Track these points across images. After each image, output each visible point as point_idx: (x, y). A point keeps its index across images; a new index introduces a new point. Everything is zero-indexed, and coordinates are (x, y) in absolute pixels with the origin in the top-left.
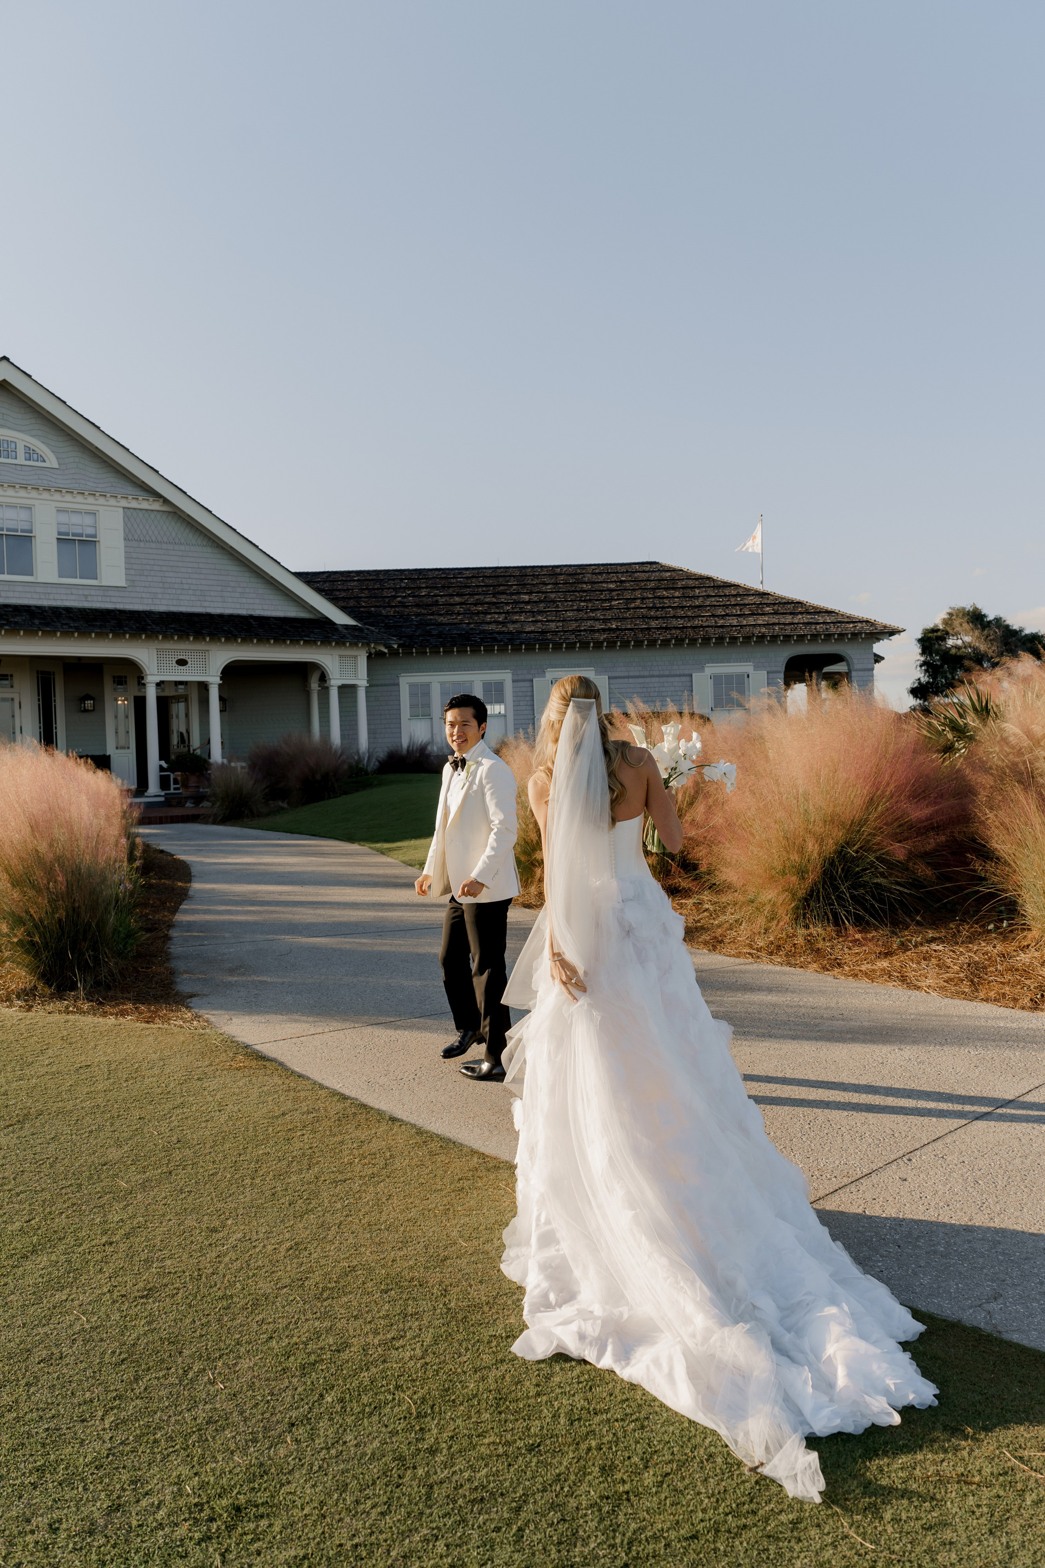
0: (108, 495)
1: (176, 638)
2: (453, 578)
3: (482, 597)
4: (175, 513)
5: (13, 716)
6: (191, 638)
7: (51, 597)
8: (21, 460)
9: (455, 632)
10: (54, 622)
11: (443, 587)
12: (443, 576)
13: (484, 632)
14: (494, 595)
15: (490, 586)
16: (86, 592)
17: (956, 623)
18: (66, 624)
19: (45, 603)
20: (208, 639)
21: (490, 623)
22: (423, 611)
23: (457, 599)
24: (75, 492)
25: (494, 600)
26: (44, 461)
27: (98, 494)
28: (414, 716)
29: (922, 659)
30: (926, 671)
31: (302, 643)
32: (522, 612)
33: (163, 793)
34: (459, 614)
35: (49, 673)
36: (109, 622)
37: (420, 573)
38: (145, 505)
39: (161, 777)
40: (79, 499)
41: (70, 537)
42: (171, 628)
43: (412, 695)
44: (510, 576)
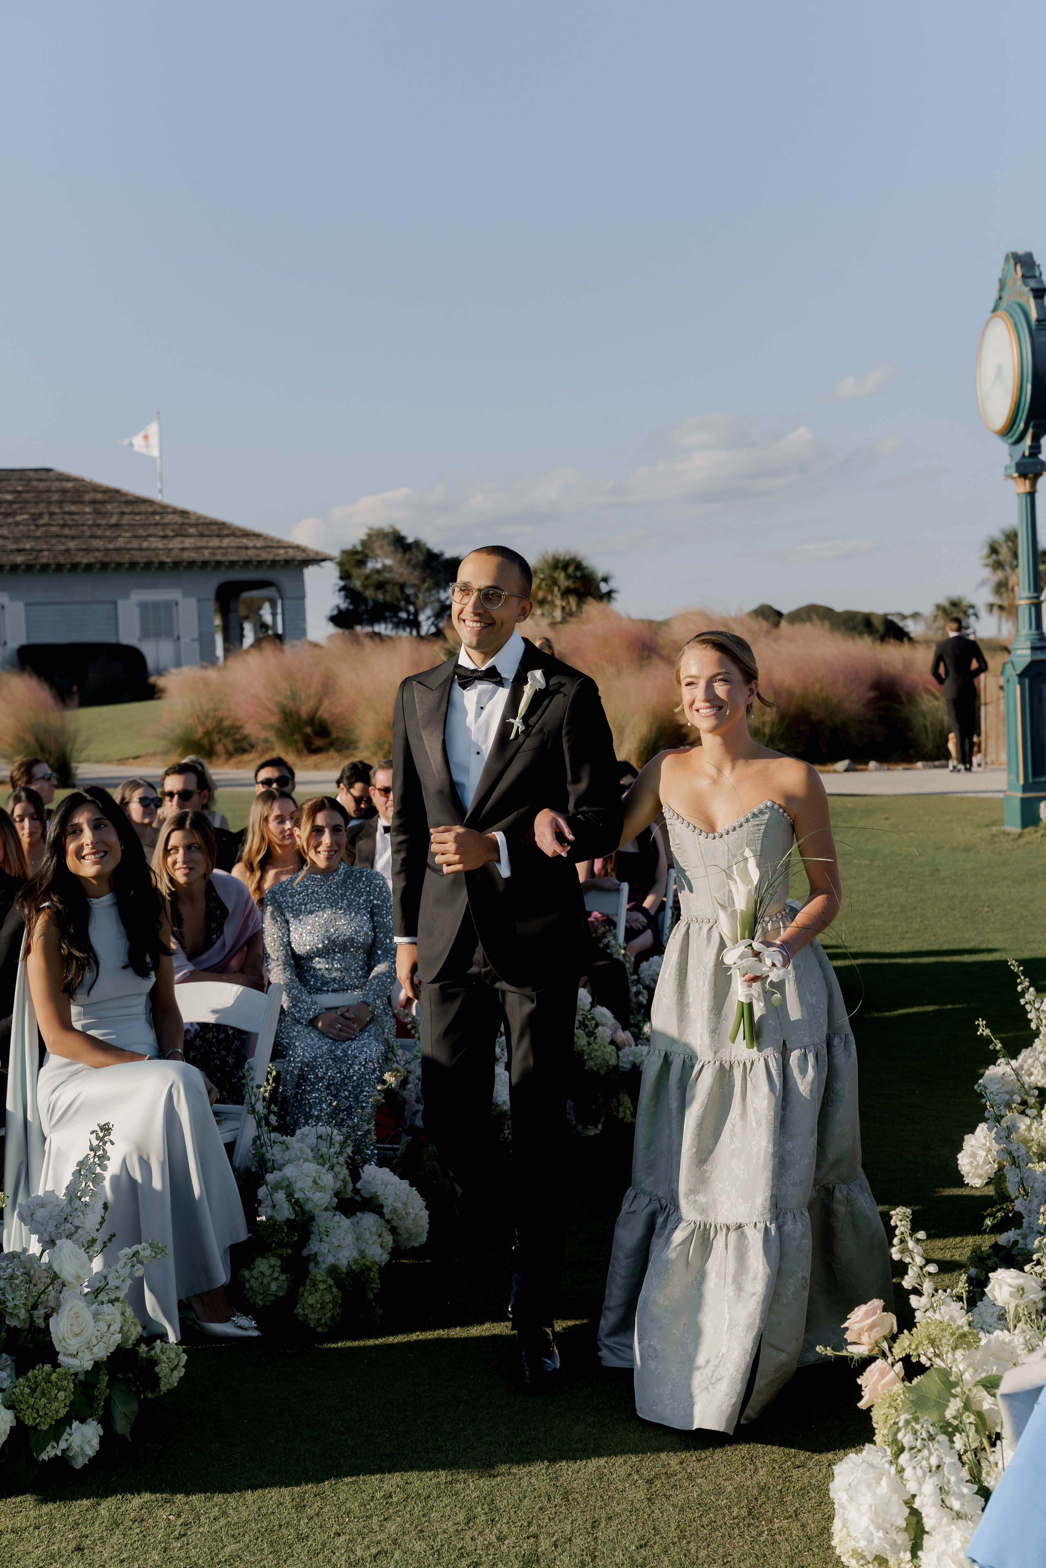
17: (377, 545)
29: (342, 583)
30: (346, 597)
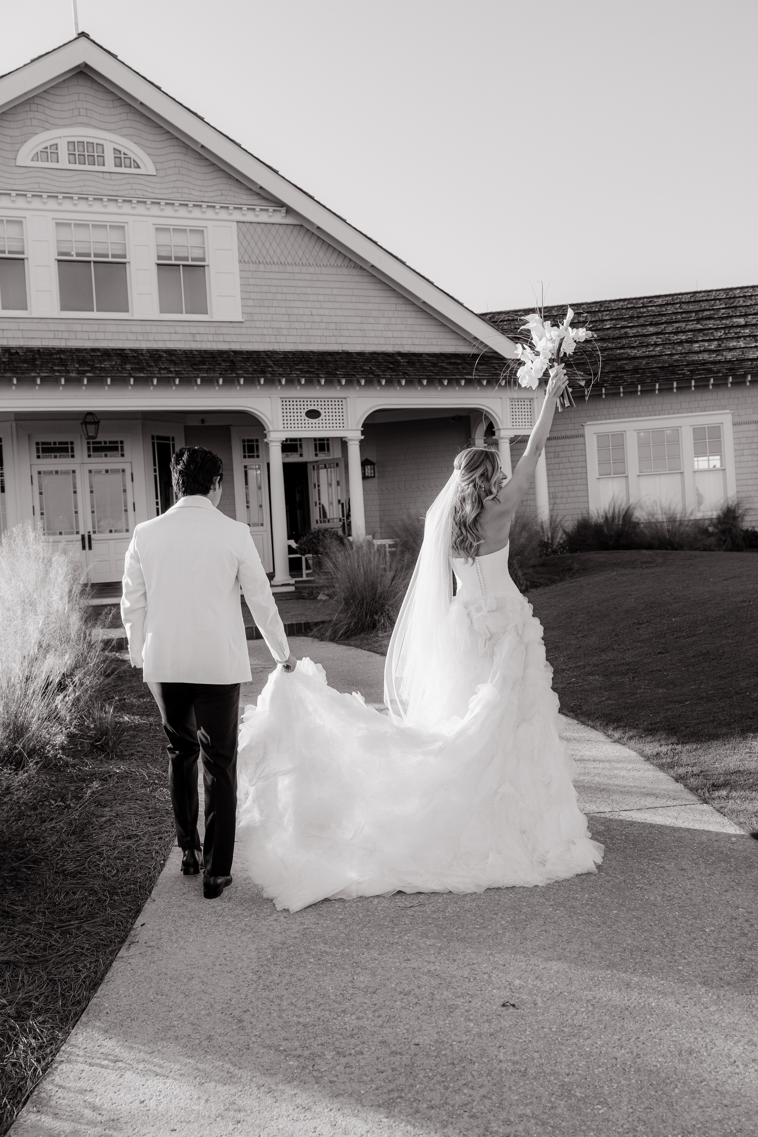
0: (218, 206)
1: (303, 381)
2: (643, 307)
3: (683, 325)
4: (302, 225)
5: (125, 491)
6: (323, 382)
7: (151, 337)
8: (110, 166)
9: (655, 365)
10: (150, 366)
11: (632, 317)
12: (630, 306)
13: (693, 363)
14: (698, 320)
15: (691, 312)
16: (194, 330)
18: (166, 368)
19: (144, 345)
20: (343, 382)
21: (700, 352)
22: (610, 345)
23: (652, 329)
24: (177, 203)
25: (699, 326)
26: (139, 167)
27: (204, 205)
28: (604, 474)
31: (463, 383)
32: (739, 337)
33: (292, 581)
34: (656, 345)
35: (168, 439)
36: (220, 364)
37: (601, 306)
38: (264, 217)
39: (290, 560)
40: (183, 212)
41: (173, 262)
42: (297, 370)
43: (602, 448)
44: (715, 300)
